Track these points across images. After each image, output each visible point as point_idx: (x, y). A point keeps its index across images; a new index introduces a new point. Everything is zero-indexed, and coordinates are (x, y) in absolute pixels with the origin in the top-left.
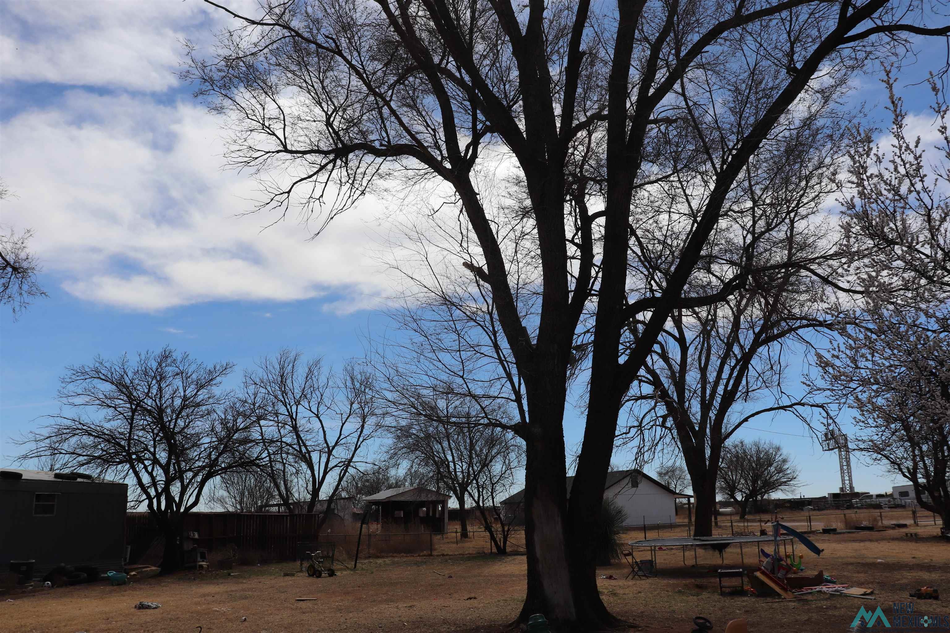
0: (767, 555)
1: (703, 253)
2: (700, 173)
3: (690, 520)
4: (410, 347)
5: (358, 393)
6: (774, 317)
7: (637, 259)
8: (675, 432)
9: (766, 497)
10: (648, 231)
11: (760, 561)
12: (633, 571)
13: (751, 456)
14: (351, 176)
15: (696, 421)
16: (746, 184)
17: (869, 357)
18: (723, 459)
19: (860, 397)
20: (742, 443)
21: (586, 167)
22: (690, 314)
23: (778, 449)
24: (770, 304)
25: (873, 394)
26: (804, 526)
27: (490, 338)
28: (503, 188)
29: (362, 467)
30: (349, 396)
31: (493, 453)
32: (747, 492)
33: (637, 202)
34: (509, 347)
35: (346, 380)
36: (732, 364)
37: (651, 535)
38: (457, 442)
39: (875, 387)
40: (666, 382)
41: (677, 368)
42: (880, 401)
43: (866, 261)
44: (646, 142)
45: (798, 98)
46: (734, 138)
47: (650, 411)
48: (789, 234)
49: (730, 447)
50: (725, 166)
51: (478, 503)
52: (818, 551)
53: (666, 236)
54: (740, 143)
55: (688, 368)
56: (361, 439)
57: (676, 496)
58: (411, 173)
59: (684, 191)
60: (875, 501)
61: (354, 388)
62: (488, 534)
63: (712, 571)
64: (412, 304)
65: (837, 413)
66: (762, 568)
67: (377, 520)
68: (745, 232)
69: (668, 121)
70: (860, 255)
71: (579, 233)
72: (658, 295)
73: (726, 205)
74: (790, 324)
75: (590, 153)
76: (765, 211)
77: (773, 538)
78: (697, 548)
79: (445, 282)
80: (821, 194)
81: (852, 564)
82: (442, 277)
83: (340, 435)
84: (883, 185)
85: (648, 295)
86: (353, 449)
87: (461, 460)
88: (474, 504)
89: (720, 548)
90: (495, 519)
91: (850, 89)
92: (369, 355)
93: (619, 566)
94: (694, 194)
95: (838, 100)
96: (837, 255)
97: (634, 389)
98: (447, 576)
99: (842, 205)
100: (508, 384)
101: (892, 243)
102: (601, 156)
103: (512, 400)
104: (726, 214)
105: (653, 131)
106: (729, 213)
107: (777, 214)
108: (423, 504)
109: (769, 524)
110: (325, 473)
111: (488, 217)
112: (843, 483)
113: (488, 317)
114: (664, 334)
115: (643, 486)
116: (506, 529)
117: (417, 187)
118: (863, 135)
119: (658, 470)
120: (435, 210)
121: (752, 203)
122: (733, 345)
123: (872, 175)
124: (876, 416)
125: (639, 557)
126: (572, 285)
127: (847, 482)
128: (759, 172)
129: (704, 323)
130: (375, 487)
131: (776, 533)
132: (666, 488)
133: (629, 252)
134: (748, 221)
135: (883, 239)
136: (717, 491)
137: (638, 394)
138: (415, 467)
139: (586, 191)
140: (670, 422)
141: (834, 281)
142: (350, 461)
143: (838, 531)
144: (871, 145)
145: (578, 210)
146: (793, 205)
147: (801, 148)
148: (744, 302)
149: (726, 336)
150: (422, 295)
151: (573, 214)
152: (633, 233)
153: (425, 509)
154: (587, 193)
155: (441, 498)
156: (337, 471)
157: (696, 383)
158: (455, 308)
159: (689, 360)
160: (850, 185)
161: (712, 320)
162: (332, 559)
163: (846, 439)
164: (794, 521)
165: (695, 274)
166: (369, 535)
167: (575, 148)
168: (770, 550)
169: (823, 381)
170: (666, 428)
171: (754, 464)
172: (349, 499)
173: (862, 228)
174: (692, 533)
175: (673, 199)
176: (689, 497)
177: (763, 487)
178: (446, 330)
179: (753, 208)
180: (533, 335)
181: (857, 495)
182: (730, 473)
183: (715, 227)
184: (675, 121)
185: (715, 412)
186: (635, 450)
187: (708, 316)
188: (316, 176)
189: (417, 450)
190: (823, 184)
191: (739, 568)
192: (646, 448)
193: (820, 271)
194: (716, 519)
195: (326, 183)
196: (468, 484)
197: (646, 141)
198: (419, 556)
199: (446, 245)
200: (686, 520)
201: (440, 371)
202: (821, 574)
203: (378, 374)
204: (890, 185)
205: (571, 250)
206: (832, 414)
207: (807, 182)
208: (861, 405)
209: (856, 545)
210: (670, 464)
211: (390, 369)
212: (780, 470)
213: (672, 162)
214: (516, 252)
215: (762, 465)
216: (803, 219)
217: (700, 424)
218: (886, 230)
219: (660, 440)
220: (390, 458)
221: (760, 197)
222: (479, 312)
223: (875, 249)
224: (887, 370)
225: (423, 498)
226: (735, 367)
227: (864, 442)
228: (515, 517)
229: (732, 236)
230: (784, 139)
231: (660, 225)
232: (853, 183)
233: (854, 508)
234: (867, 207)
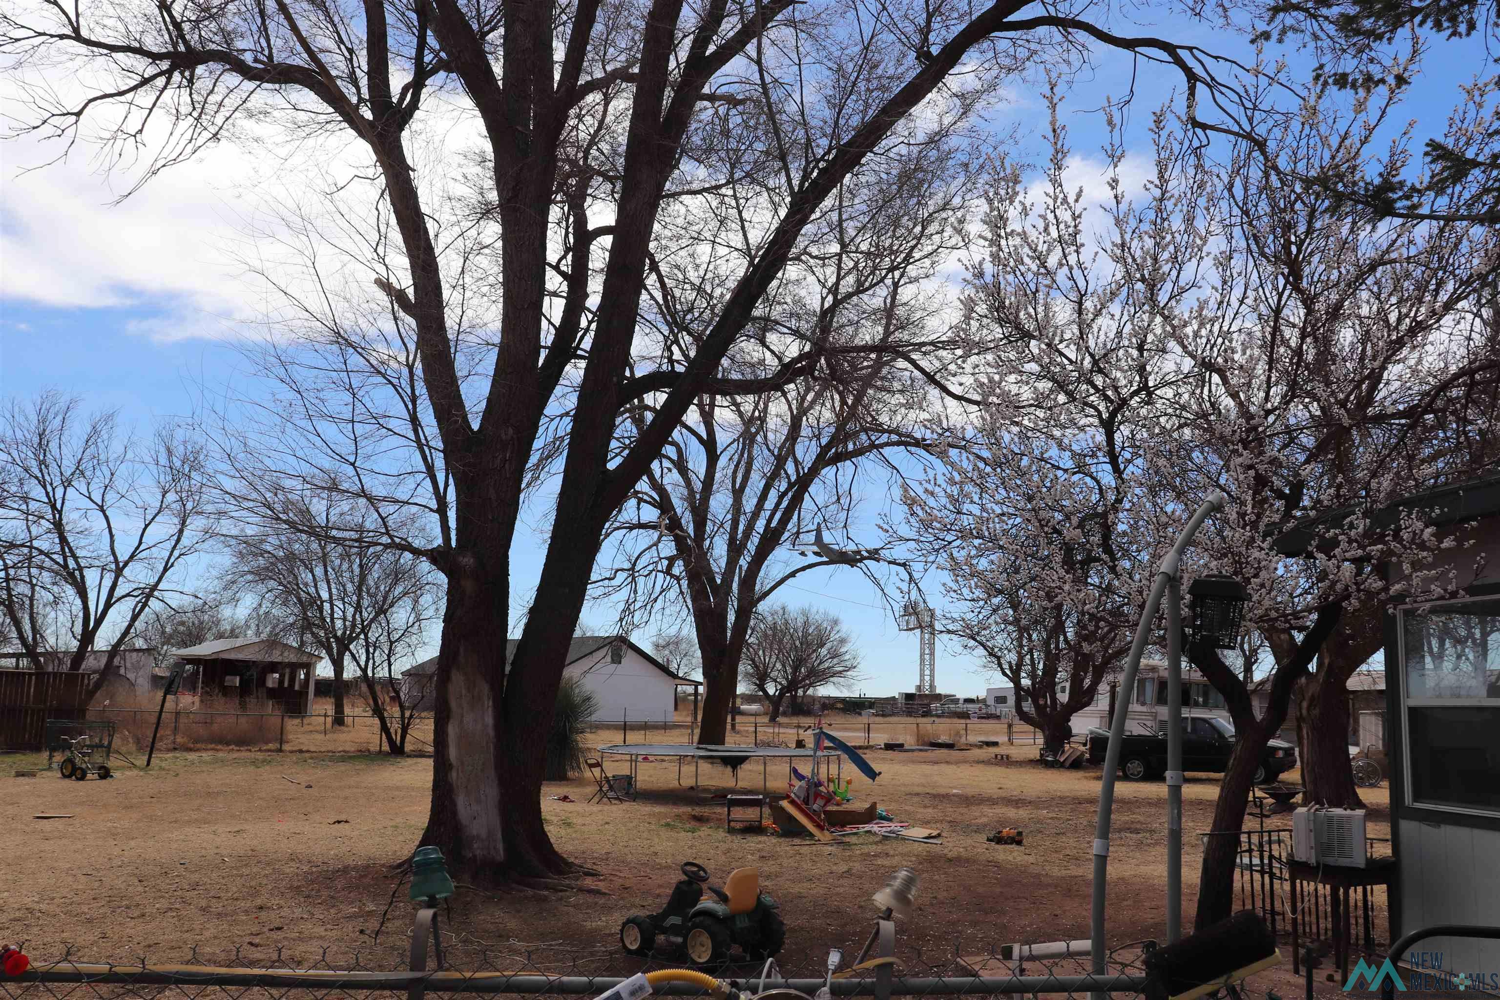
0: (801, 777)
1: (756, 313)
2: (768, 189)
3: (696, 718)
4: (271, 405)
5: (177, 476)
6: (850, 426)
7: (655, 310)
8: (684, 583)
9: (810, 692)
10: (678, 267)
11: (791, 785)
12: (601, 790)
13: (795, 630)
14: (197, 105)
15: (718, 570)
16: (835, 216)
17: (976, 498)
18: (753, 630)
19: (955, 554)
20: (784, 609)
21: (594, 152)
22: (727, 404)
23: (836, 622)
24: (846, 404)
25: (973, 552)
26: (859, 737)
27: (406, 406)
28: (455, 165)
29: (175, 601)
30: (162, 479)
31: (396, 593)
32: (784, 682)
33: (667, 220)
34: (436, 424)
35: (157, 452)
36: (782, 489)
37: (633, 737)
38: (339, 573)
39: (977, 542)
40: (679, 505)
41: (698, 486)
42: (983, 564)
43: (990, 357)
44: (693, 128)
45: (926, 100)
46: (824, 142)
47: (650, 548)
48: (888, 301)
49: (766, 614)
50: (807, 184)
51: (364, 670)
52: (872, 774)
53: (703, 279)
54: (834, 152)
55: (715, 487)
56: (176, 553)
57: (678, 681)
58: (302, 116)
59: (740, 213)
60: (962, 707)
61: (171, 468)
62: (377, 721)
63: (720, 796)
64: (280, 337)
65: (921, 575)
66: (793, 795)
67: (193, 689)
68: (825, 291)
69: (732, 101)
70: (982, 348)
71: (570, 257)
72: (680, 369)
73: (801, 242)
74: (873, 438)
75: (603, 131)
76: (857, 263)
77: (812, 753)
78: (700, 762)
79: (340, 307)
80: (940, 250)
81: (918, 794)
82: (336, 298)
83: (140, 543)
84: (1026, 250)
85: (664, 367)
86: (161, 569)
87: (343, 599)
88: (359, 673)
89: (734, 762)
90: (392, 698)
91: (1001, 100)
92: (198, 412)
93: (580, 782)
94: (754, 219)
95: (982, 113)
96: (951, 344)
97: (629, 511)
98: (304, 784)
99: (967, 269)
100: (428, 483)
101: (1027, 336)
102: (620, 139)
103: (431, 510)
104: (798, 258)
105: (704, 111)
106: (803, 257)
107: (875, 268)
108: (273, 667)
109: (810, 732)
110: (108, 605)
111: (424, 209)
112: (922, 679)
113: (405, 371)
114: (684, 431)
115: (629, 659)
116: (407, 714)
117: (311, 142)
118: (1008, 171)
119: (654, 639)
120: (339, 186)
121: (839, 246)
122: (786, 460)
123: (1013, 231)
124: (973, 585)
125: (612, 769)
126: (547, 336)
127: (927, 678)
128: (856, 201)
129: (748, 422)
130: (195, 636)
131: (818, 746)
132: (664, 669)
133: (644, 296)
134: (830, 274)
135: (1017, 328)
136: (739, 678)
137: (635, 521)
138: (266, 605)
139: (589, 191)
140: (678, 568)
141: (943, 382)
142: (154, 588)
143: (906, 747)
144: (1018, 188)
145: (571, 219)
146: (898, 260)
147: (921, 175)
148: (810, 397)
149: (778, 445)
150: (299, 323)
151: (564, 224)
152: (654, 267)
153: (277, 675)
154: (590, 195)
155: (305, 659)
156: (130, 603)
157: (725, 512)
158: (351, 350)
159: (718, 476)
160: (982, 242)
161: (759, 418)
162: (108, 750)
163: (932, 616)
164: (846, 729)
165: (742, 344)
166: (178, 713)
167: (580, 118)
168: (805, 769)
169: (907, 527)
170: (672, 576)
171: (797, 643)
172: (148, 650)
173: (991, 308)
174: (696, 738)
175: (721, 222)
176: (697, 684)
177: (808, 677)
178: (333, 386)
179: (840, 255)
180: (475, 409)
181: (938, 697)
182: (761, 652)
183: (780, 275)
184: (742, 102)
185: (749, 559)
186: (622, 606)
187: (754, 411)
188: (132, 94)
189: (271, 578)
190: (945, 234)
191: (758, 794)
192: (638, 605)
193: (923, 363)
194: (733, 719)
195: (151, 110)
196: (351, 640)
197: (694, 126)
198: (260, 750)
199: (349, 246)
200: (689, 719)
201: (317, 451)
202: (874, 806)
203: (212, 447)
204: (1035, 251)
205: (553, 281)
206: (916, 575)
207: (924, 228)
208: (955, 567)
209: (927, 769)
210: (673, 631)
211: (233, 440)
212: (835, 655)
213: (728, 165)
214: (463, 272)
215: (809, 645)
216: (911, 282)
217: (723, 575)
218: (1022, 314)
219: (661, 593)
220: (225, 589)
221: (852, 240)
222: (393, 363)
223: (1004, 341)
224: (997, 520)
225: (276, 657)
226: (784, 494)
227: (954, 620)
228: (423, 697)
229: (803, 293)
230: (898, 158)
231: (698, 262)
232: (985, 239)
233: (932, 716)
234: (1001, 278)
